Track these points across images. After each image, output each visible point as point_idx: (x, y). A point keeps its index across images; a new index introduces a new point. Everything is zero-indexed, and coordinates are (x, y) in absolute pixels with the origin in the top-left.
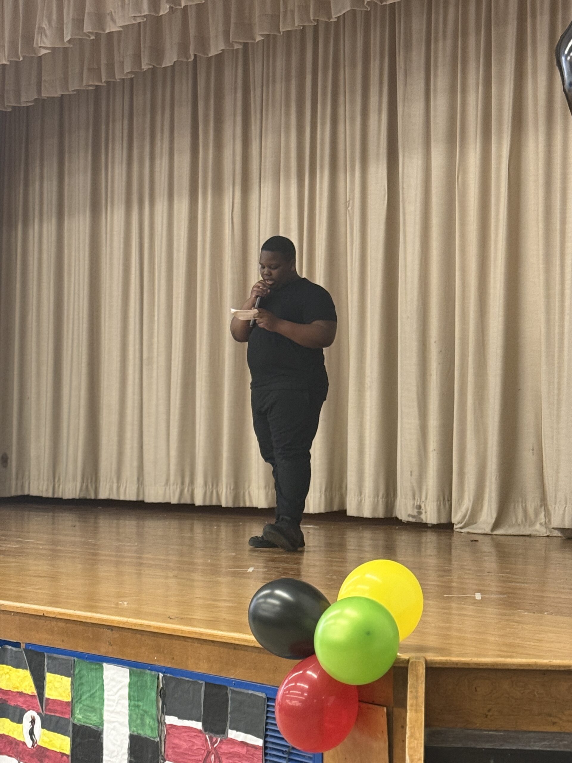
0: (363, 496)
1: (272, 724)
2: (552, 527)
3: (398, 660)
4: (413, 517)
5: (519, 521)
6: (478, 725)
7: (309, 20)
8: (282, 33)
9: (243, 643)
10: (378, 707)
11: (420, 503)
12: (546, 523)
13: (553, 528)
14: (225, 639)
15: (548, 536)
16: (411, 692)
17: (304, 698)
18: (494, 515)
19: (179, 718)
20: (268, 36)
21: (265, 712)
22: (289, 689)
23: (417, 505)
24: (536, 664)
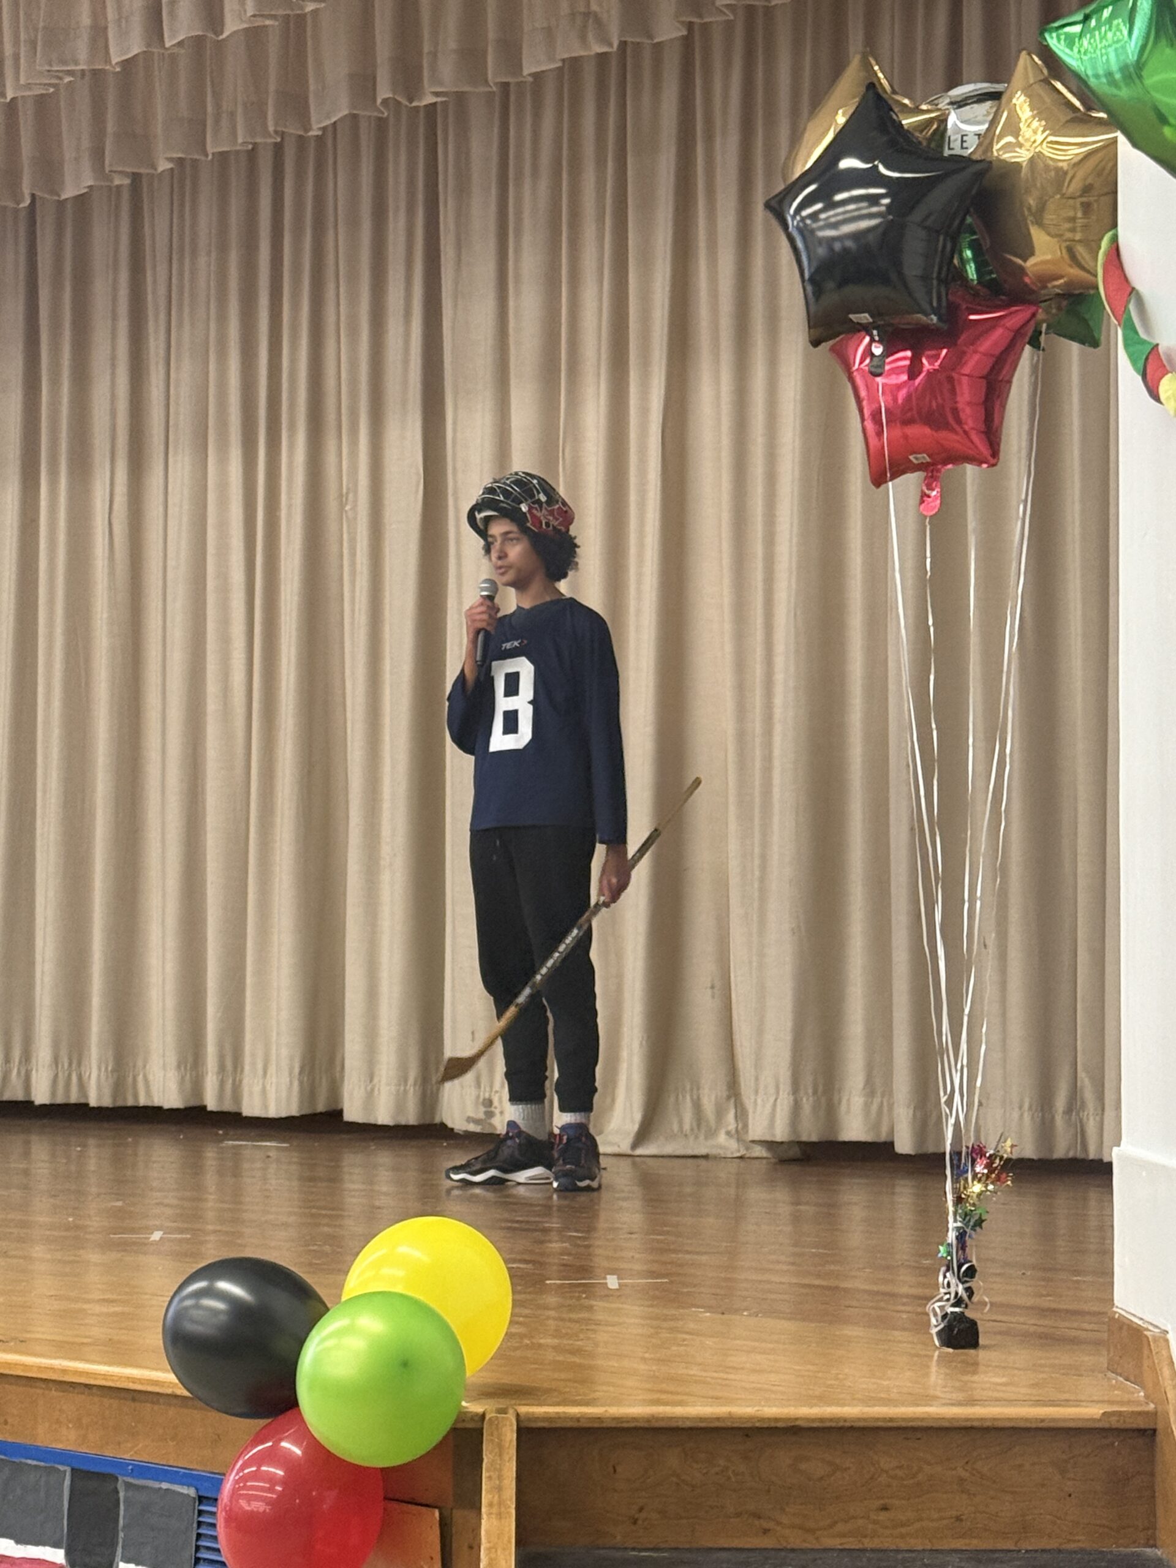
0: (376, 1080)
1: (208, 1548)
2: (750, 1138)
3: (462, 1416)
4: (477, 1122)
5: (687, 1127)
6: (619, 1538)
7: (266, 133)
8: (210, 157)
9: (150, 1389)
10: (424, 1509)
11: (490, 1095)
12: (737, 1131)
13: (753, 1142)
14: (113, 1380)
15: (741, 1158)
16: (490, 1478)
17: (274, 1496)
18: (638, 1116)
19: (18, 1542)
20: (180, 162)
21: (195, 1525)
22: (245, 1479)
23: (484, 1099)
24: (730, 1417)
